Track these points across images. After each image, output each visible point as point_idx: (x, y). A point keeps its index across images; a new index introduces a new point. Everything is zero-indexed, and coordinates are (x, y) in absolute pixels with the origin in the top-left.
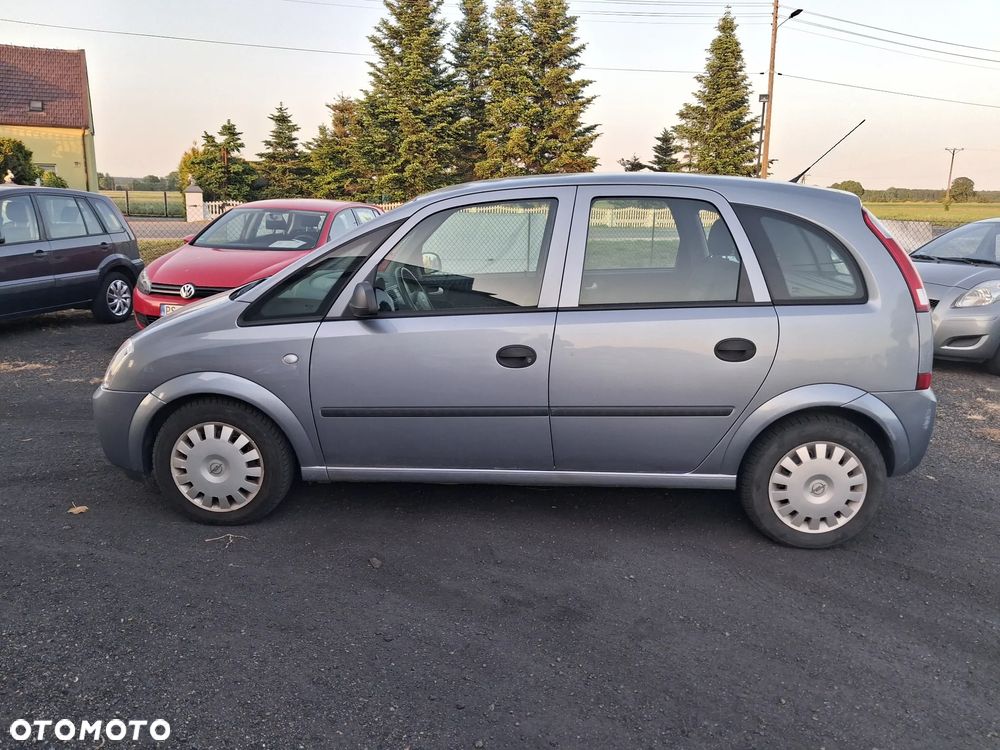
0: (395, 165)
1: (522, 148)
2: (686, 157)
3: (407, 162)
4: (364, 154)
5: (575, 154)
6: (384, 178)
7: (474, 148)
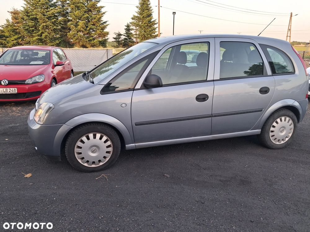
0: (38, 34)
1: (84, 28)
2: (134, 32)
3: (42, 33)
4: (25, 30)
5: (102, 30)
6: (34, 39)
7: (66, 28)
